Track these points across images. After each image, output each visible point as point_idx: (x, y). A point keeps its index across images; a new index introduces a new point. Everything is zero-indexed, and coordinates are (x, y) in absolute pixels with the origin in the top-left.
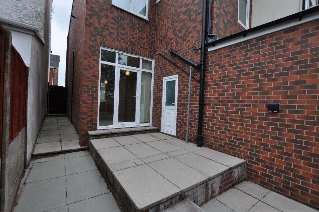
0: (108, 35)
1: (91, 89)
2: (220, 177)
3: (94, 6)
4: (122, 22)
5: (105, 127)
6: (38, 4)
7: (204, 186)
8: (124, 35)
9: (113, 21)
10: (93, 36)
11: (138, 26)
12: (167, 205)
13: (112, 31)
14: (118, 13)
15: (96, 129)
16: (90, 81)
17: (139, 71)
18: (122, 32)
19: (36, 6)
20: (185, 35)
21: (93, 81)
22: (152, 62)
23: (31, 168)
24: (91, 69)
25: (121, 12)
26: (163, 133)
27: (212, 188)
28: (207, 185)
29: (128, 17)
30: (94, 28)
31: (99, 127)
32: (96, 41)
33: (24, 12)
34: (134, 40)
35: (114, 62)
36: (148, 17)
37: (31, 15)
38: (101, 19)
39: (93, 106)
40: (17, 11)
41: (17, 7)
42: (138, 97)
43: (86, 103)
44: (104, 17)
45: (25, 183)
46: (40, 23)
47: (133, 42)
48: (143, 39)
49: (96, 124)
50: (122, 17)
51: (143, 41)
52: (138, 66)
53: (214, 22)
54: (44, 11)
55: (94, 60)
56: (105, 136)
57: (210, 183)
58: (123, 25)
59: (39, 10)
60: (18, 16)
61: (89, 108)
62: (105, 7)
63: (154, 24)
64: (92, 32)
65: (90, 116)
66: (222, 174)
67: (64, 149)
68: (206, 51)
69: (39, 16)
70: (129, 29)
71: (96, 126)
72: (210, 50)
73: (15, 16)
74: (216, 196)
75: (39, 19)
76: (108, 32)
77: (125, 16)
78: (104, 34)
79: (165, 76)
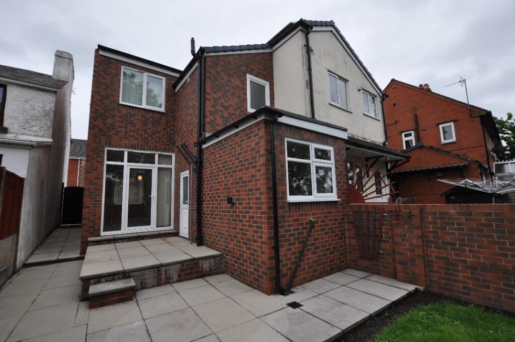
0: (114, 134)
1: (93, 192)
2: (179, 266)
3: (99, 108)
4: (132, 119)
5: (108, 233)
6: (47, 103)
7: (154, 271)
8: (134, 131)
9: (120, 119)
10: (98, 137)
11: (151, 120)
12: (108, 279)
13: (119, 129)
14: (127, 110)
15: (99, 236)
16: (92, 184)
17: (154, 168)
18: (133, 129)
19: (45, 104)
20: (192, 129)
21: (95, 184)
22: (171, 156)
23: (20, 274)
24: (94, 172)
25: (130, 109)
26: (181, 237)
27: (166, 274)
28: (159, 271)
29: (139, 113)
30: (99, 130)
31: (103, 233)
32: (100, 142)
33: (31, 113)
34: (147, 136)
35: (122, 161)
36: (166, 108)
37: (38, 115)
38: (106, 120)
39: (96, 210)
40: (24, 112)
41: (24, 108)
42: (154, 197)
43: (88, 207)
44: (110, 117)
45: (10, 282)
46: (49, 121)
47: (145, 138)
48: (159, 132)
49: (100, 230)
50: (131, 114)
51: (158, 135)
52: (153, 163)
53: (207, 120)
54: (53, 109)
55: (97, 162)
56: (106, 242)
57: (163, 269)
58: (133, 121)
59: (48, 108)
60: (25, 118)
61: (91, 212)
62: (111, 107)
63: (173, 114)
64: (96, 134)
65: (92, 221)
66: (182, 263)
67: (60, 258)
68: (201, 147)
69: (48, 114)
70: (141, 124)
71: (100, 232)
72: (204, 147)
73: (21, 118)
74: (173, 282)
75: (47, 118)
76: (114, 131)
77: (136, 112)
78: (110, 134)
79: (182, 171)
